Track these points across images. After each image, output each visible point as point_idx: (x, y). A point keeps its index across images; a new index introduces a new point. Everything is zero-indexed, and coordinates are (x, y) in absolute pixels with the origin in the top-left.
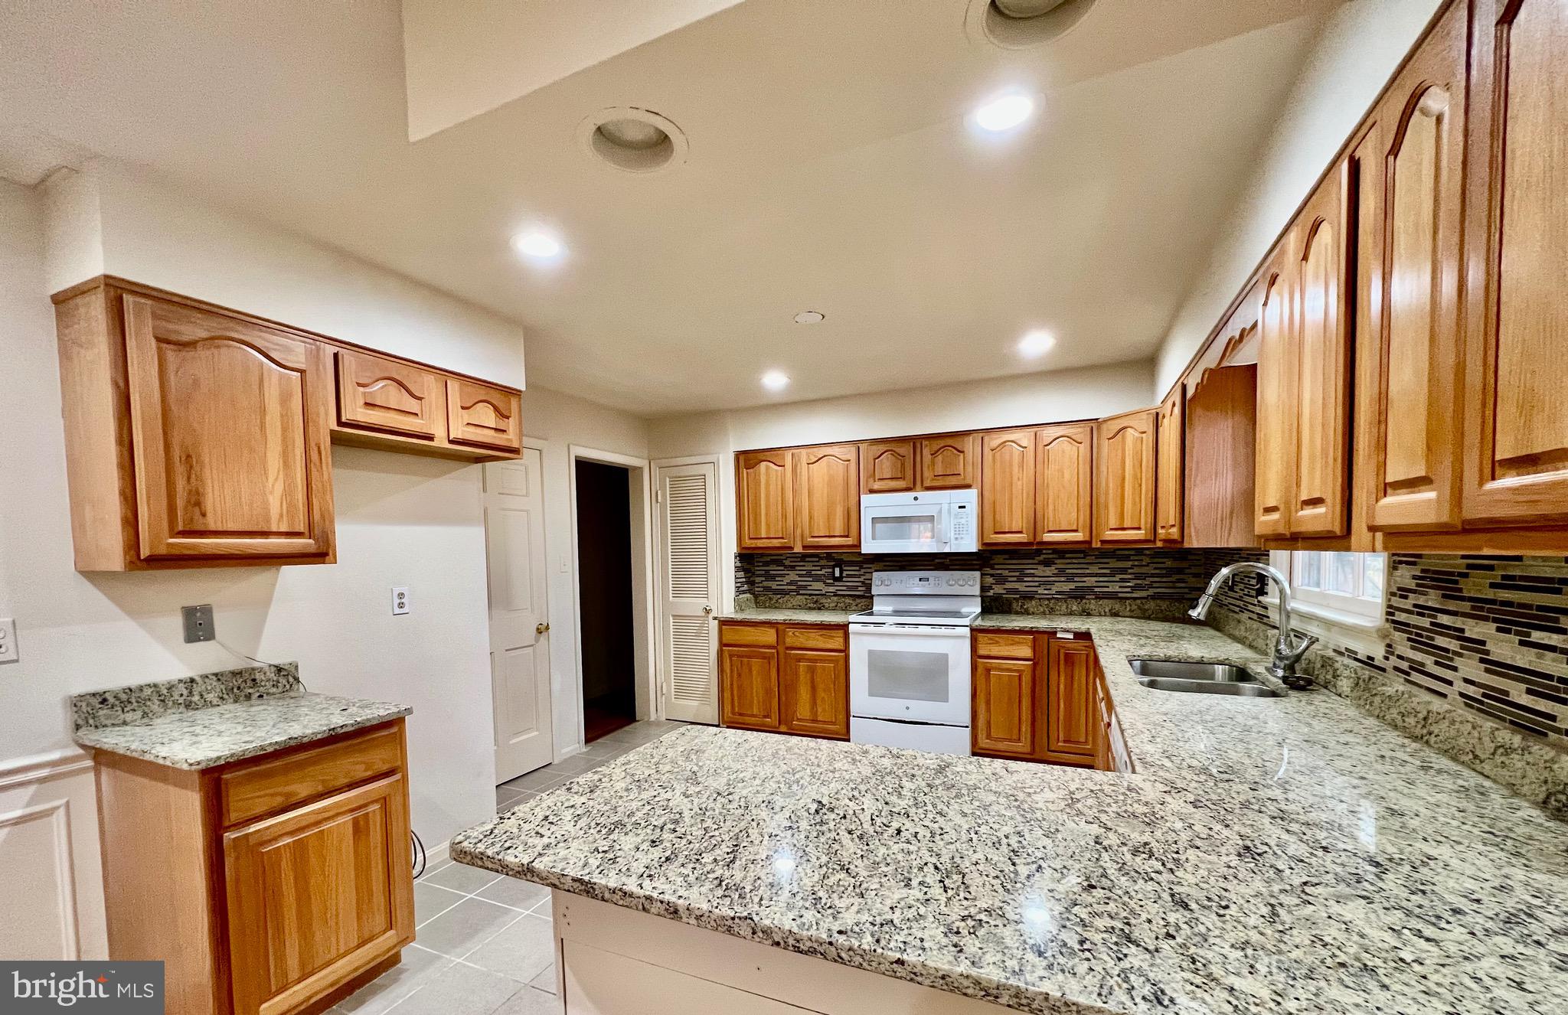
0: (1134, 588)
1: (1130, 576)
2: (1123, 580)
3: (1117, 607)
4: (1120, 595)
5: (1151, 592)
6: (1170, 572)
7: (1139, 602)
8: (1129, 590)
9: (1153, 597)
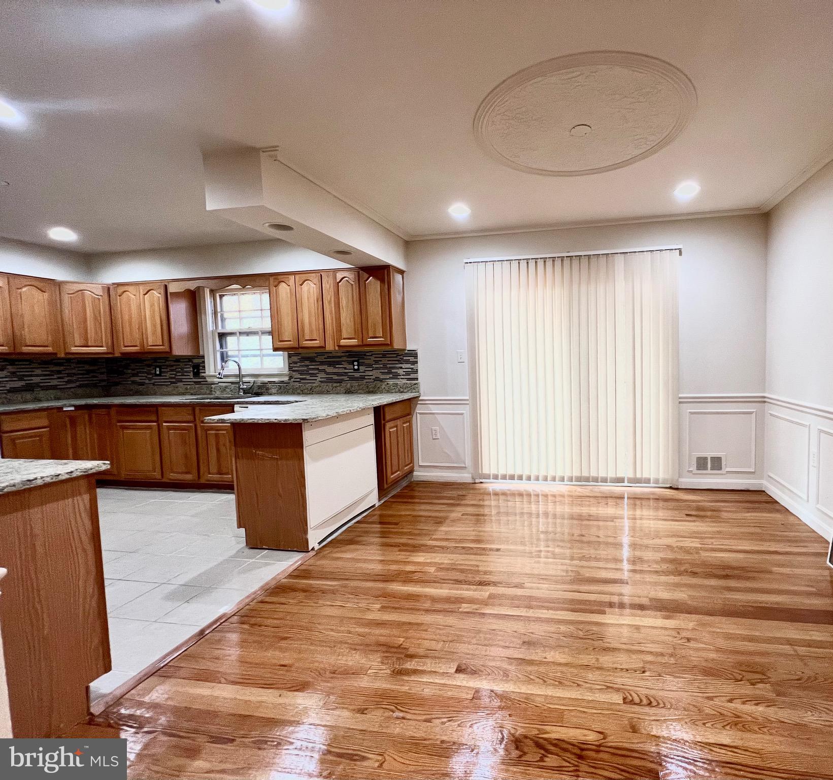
0: (69, 382)
1: (64, 375)
2: (59, 378)
3: (59, 393)
4: (59, 387)
5: (78, 384)
6: (88, 372)
7: (72, 390)
8: (64, 383)
9: (80, 386)
